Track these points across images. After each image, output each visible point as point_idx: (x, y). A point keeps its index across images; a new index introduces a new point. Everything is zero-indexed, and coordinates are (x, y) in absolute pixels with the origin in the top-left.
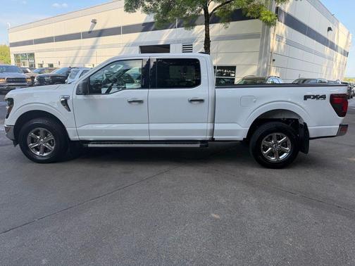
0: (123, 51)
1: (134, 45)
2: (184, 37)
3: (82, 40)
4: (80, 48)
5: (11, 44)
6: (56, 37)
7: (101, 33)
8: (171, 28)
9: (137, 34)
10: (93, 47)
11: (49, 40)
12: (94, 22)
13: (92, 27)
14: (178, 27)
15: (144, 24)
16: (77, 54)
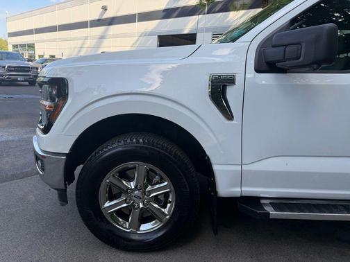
0: (137, 40)
1: (151, 34)
2: (216, 25)
3: (89, 29)
4: (86, 38)
5: (9, 34)
6: (59, 26)
7: (112, 21)
8: (199, 15)
9: (156, 22)
10: (102, 37)
11: (52, 29)
12: (105, 8)
13: (102, 14)
14: (208, 13)
15: (165, 11)
16: (83, 44)
